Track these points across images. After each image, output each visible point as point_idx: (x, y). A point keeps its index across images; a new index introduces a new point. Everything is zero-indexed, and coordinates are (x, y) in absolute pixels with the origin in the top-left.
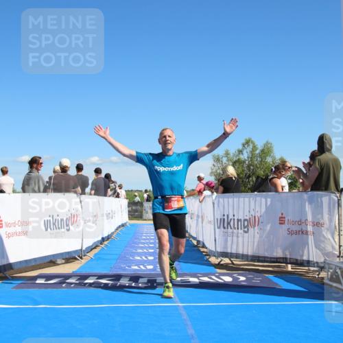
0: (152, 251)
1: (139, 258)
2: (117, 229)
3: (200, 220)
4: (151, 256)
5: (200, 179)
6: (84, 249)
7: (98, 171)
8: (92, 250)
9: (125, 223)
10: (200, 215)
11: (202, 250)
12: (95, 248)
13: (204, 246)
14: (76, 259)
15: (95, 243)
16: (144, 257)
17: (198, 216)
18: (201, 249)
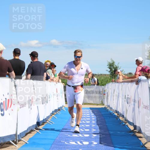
0: (88, 135)
1: (74, 143)
2: (52, 114)
3: (137, 104)
4: (86, 141)
5: (138, 63)
6: (18, 134)
7: (34, 55)
8: (26, 134)
9: (61, 107)
10: (137, 99)
11: (138, 135)
12: (30, 133)
13: (140, 132)
14: (10, 144)
15: (30, 127)
16: (79, 143)
17: (135, 101)
18: (136, 134)
